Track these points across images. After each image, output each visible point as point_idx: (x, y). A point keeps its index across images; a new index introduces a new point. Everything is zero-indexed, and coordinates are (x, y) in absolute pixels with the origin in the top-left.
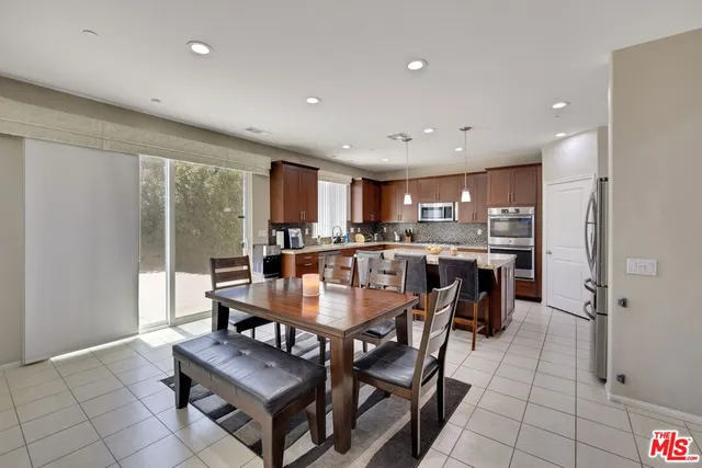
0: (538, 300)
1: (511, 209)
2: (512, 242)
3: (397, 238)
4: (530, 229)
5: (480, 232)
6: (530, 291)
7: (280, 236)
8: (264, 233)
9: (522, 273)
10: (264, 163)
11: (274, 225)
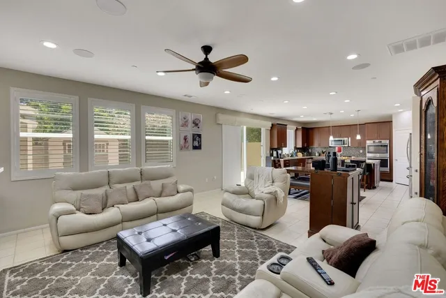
0: (391, 181)
1: (377, 141)
2: (378, 155)
3: (317, 154)
4: (387, 150)
5: (361, 151)
6: (388, 177)
7: (275, 153)
8: (269, 152)
9: (384, 169)
10: (269, 124)
11: (272, 149)
